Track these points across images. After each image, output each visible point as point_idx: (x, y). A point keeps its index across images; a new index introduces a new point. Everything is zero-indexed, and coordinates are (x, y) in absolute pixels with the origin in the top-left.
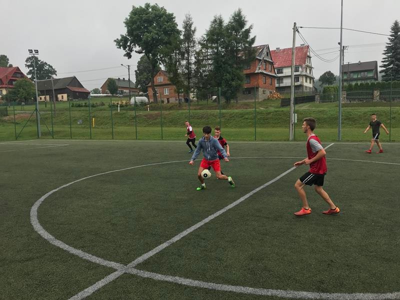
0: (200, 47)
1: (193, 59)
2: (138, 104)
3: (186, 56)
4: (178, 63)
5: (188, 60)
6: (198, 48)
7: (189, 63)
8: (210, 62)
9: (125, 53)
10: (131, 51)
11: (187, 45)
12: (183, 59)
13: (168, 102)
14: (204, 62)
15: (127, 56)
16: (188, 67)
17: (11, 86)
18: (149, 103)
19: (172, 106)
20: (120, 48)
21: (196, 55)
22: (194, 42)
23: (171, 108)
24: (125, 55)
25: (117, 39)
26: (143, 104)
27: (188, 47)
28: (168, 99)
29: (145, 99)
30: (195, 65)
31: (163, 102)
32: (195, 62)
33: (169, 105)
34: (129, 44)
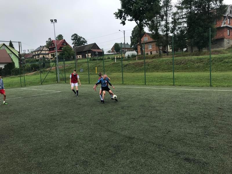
0: (176, 9)
1: (170, 20)
2: (130, 56)
3: (165, 17)
4: (158, 24)
5: (166, 20)
6: (175, 10)
7: (167, 23)
8: (185, 20)
9: (121, 21)
10: (125, 20)
11: (165, 9)
12: (162, 20)
13: (151, 54)
14: (180, 20)
15: (122, 24)
16: (167, 25)
17: (61, 51)
18: (138, 55)
19: (154, 56)
20: (118, 18)
21: (173, 16)
22: (171, 6)
23: (153, 58)
24: (121, 23)
25: (116, 12)
26: (133, 56)
27: (167, 11)
28: (151, 52)
29: (135, 53)
30: (172, 24)
31: (147, 54)
32: (172, 22)
33: (151, 55)
34: (123, 15)
